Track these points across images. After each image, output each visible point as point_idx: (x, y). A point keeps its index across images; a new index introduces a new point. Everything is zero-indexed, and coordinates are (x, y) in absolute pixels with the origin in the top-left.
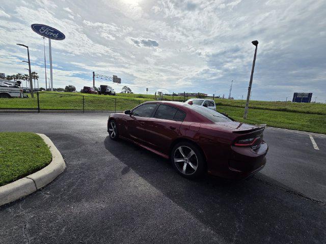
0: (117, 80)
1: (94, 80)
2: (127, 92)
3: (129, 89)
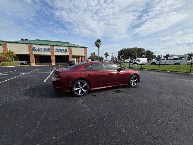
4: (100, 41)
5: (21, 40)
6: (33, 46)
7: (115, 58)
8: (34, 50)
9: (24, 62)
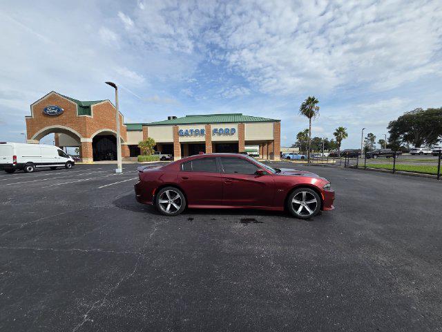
4: (317, 102)
5: (167, 119)
6: (181, 128)
7: (381, 142)
8: (180, 134)
9: (167, 156)
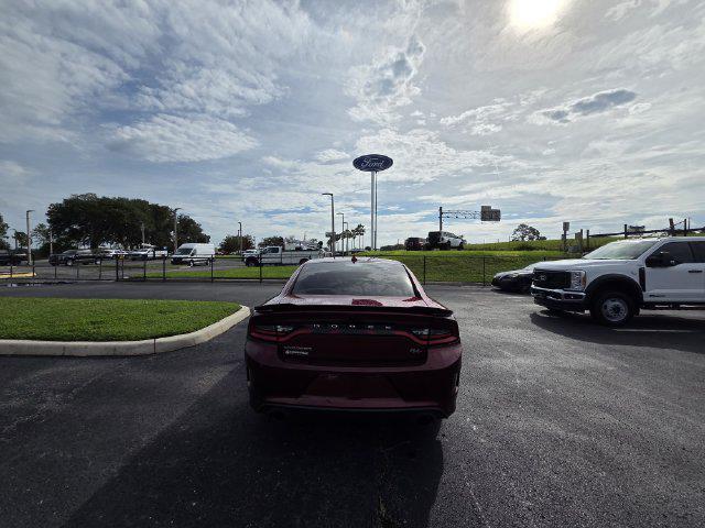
0: (490, 215)
1: (441, 223)
2: (526, 239)
3: (532, 230)
